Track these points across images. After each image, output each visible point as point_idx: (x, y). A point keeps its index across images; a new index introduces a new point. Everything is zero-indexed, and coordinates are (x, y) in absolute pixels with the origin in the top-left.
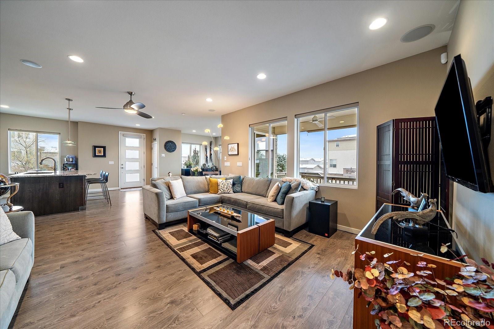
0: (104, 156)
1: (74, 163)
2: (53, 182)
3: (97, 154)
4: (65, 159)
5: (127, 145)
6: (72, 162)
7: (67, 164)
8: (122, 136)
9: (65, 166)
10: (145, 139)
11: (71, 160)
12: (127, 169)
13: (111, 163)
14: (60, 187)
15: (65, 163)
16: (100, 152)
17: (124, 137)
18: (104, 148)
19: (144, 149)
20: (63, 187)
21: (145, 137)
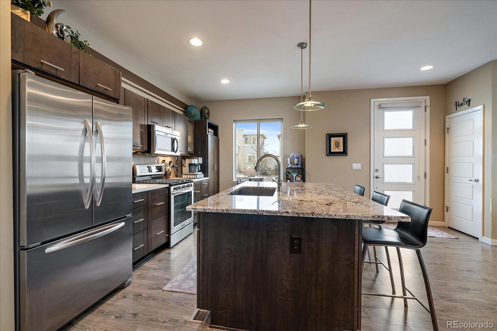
0: (344, 153)
1: (299, 166)
2: (276, 230)
3: (332, 151)
4: (289, 159)
5: (386, 127)
6: (297, 164)
7: (291, 168)
8: (376, 109)
9: (288, 172)
10: (428, 109)
11: (296, 161)
12: (386, 180)
13: (357, 166)
14: (292, 251)
15: (289, 166)
16: (337, 145)
17: (381, 111)
18: (344, 136)
19: (425, 134)
20: (299, 251)
21: (428, 104)
